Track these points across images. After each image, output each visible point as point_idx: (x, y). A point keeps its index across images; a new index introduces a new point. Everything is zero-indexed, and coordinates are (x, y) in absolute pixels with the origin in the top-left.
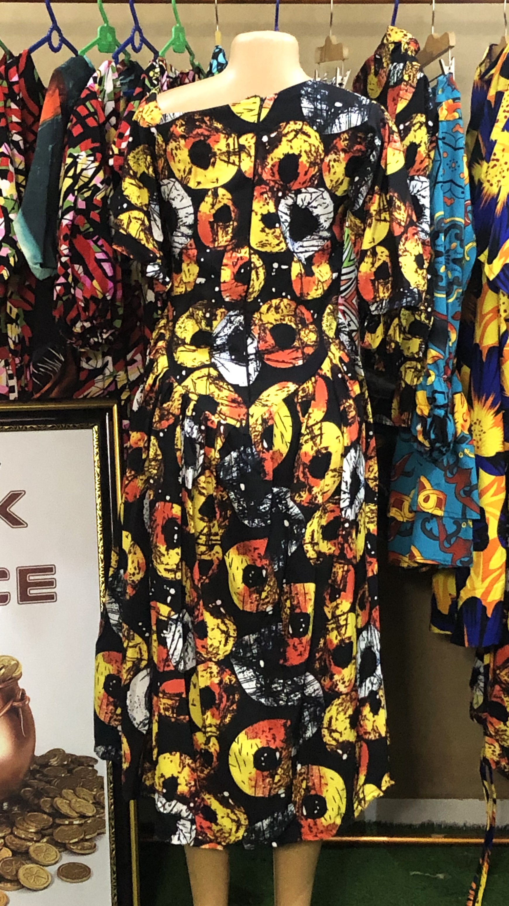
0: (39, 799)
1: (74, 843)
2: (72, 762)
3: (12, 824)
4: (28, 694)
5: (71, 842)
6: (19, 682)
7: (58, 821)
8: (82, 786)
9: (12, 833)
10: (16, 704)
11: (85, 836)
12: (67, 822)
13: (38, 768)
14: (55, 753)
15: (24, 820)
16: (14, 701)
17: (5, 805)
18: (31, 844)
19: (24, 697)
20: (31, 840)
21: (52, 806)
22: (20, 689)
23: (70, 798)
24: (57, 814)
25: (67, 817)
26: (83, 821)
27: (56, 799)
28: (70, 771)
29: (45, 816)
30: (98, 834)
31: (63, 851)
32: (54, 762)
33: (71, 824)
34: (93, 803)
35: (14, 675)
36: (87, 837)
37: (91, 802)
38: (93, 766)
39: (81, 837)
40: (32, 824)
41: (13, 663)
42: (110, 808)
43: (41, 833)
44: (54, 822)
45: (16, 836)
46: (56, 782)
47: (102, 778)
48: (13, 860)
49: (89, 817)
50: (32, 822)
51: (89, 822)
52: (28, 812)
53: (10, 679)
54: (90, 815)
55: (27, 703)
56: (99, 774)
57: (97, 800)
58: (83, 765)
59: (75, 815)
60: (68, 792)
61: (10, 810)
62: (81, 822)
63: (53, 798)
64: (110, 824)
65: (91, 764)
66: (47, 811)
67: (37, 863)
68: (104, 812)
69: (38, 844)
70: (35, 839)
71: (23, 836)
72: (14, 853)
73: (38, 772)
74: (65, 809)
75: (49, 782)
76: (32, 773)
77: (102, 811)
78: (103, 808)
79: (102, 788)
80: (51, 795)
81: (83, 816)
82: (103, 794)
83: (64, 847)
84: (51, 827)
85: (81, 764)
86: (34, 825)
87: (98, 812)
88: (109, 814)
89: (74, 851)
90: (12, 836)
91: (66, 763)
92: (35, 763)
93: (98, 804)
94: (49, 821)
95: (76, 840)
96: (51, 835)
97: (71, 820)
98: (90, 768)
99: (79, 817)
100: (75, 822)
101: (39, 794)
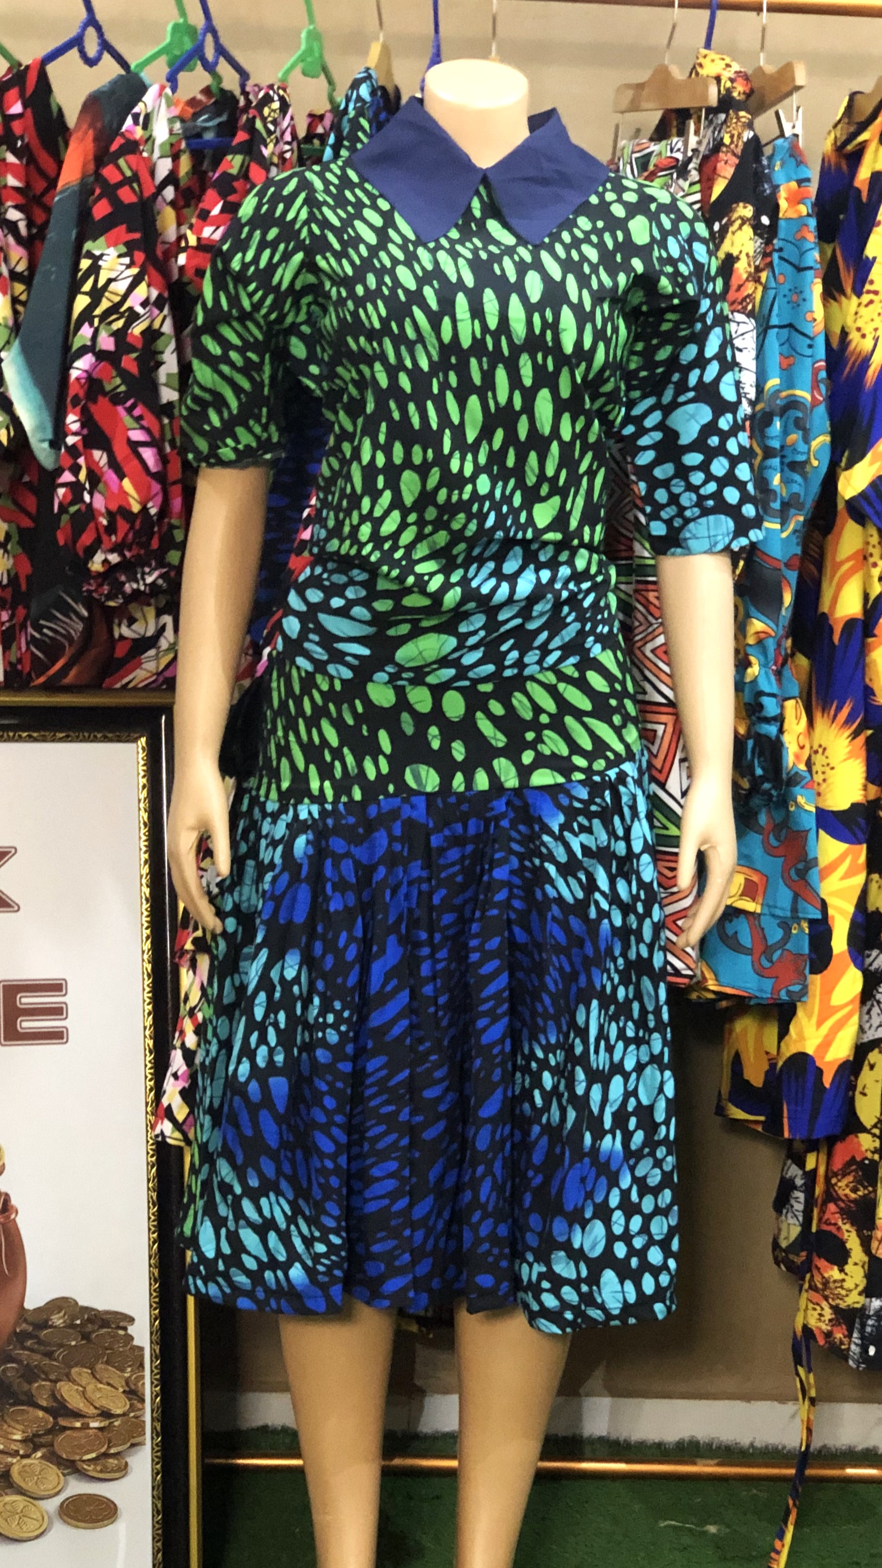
0: (30, 1383)
1: (89, 1460)
2: (89, 1320)
4: (14, 1201)
5: (85, 1458)
7: (63, 1422)
8: (107, 1363)
11: (109, 1447)
12: (78, 1425)
13: (30, 1329)
14: (61, 1304)
15: (2, 1416)
18: (15, 1461)
20: (16, 1454)
21: (53, 1396)
23: (84, 1383)
24: (60, 1409)
25: (77, 1415)
26: (105, 1423)
27: (58, 1385)
28: (86, 1336)
29: (41, 1414)
30: (133, 1445)
31: (69, 1474)
32: (58, 1320)
33: (85, 1427)
34: (124, 1392)
36: (112, 1451)
37: (121, 1390)
38: (125, 1329)
39: (103, 1450)
40: (18, 1426)
42: (153, 1402)
43: (33, 1442)
44: (56, 1423)
46: (60, 1353)
47: (141, 1349)
49: (119, 1416)
50: (17, 1422)
51: (116, 1424)
52: (12, 1405)
54: (118, 1412)
55: (13, 1216)
56: (136, 1342)
57: (133, 1387)
58: (109, 1327)
59: (92, 1411)
60: (81, 1373)
62: (102, 1425)
63: (55, 1382)
64: (153, 1428)
65: (122, 1324)
66: (44, 1404)
67: (21, 1492)
68: (143, 1408)
69: (26, 1461)
70: (21, 1452)
71: (1, 1447)
73: (30, 1336)
74: (75, 1401)
75: (49, 1355)
76: (20, 1338)
77: (139, 1406)
78: (143, 1401)
79: (142, 1365)
80: (52, 1377)
81: (106, 1414)
82: (143, 1377)
83: (71, 1467)
84: (49, 1432)
85: (105, 1324)
86: (21, 1427)
87: (132, 1408)
88: (152, 1411)
89: (90, 1474)
91: (78, 1322)
92: (25, 1321)
93: (133, 1394)
94: (47, 1422)
95: (93, 1455)
96: (52, 1445)
97: (86, 1420)
98: (121, 1332)
99: (99, 1415)
100: (92, 1425)
101: (30, 1374)
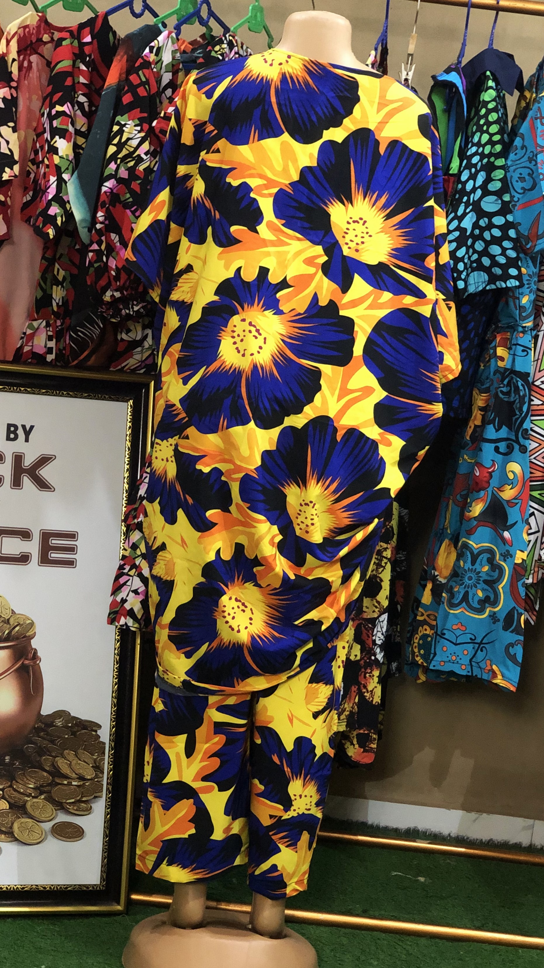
0: (41, 756)
1: (70, 803)
2: (76, 725)
3: (12, 778)
4: (39, 654)
5: (68, 801)
6: (32, 641)
7: (58, 780)
8: (84, 750)
9: (11, 786)
10: (27, 662)
11: (82, 797)
12: (65, 782)
13: (43, 726)
14: (61, 714)
15: (24, 773)
16: (27, 659)
17: (7, 759)
18: (29, 799)
19: (35, 657)
20: (29, 795)
21: (53, 765)
22: (32, 649)
23: (70, 759)
24: (56, 773)
25: (66, 777)
26: (82, 783)
27: (57, 759)
28: (74, 733)
29: (45, 774)
30: (96, 797)
31: (58, 810)
32: (59, 723)
33: (70, 784)
34: (92, 767)
35: (28, 634)
36: (83, 799)
37: (91, 765)
38: (96, 731)
39: (78, 798)
41: (28, 622)
42: (108, 774)
43: (39, 790)
44: (53, 781)
45: (15, 790)
46: (59, 741)
47: (104, 744)
48: (9, 812)
49: (89, 780)
50: (32, 777)
51: (87, 784)
52: (30, 768)
53: (23, 638)
54: (89, 778)
55: (38, 662)
56: (101, 740)
57: (98, 764)
58: (88, 730)
59: (74, 775)
60: (70, 754)
61: (11, 764)
62: (79, 784)
63: (55, 757)
64: (107, 789)
65: (94, 728)
66: (48, 769)
67: (31, 817)
68: (103, 777)
69: (35, 800)
70: (33, 795)
71: (22, 791)
72: (11, 806)
73: (43, 730)
74: (65, 769)
75: (52, 742)
76: (37, 731)
77: (101, 775)
78: (103, 773)
79: (104, 753)
80: (53, 754)
81: (81, 778)
82: (104, 759)
83: (61, 806)
84: (49, 785)
85: (85, 728)
86: (33, 781)
87: (96, 776)
88: (108, 779)
89: (70, 810)
90: (11, 789)
91: (70, 725)
92: (41, 721)
93: (98, 768)
94: (48, 779)
95: (73, 800)
96: (49, 792)
97: (70, 780)
98: (94, 733)
99: (77, 778)
100: (74, 783)
101: (41, 752)
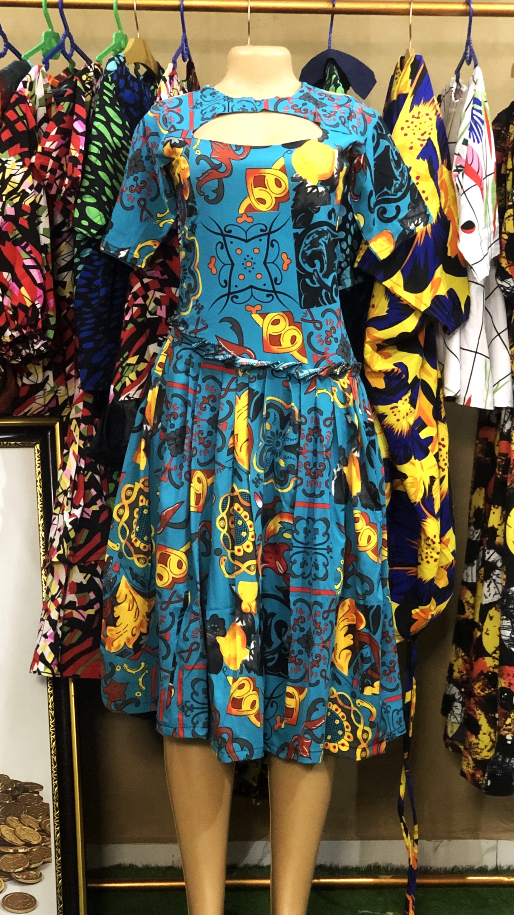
1: (18, 872)
2: (17, 788)
7: (3, 850)
8: (28, 813)
11: (30, 864)
12: (11, 851)
23: (14, 825)
24: (1, 842)
25: (11, 845)
26: (28, 850)
28: (15, 798)
30: (44, 863)
31: (8, 881)
33: (16, 852)
34: (38, 831)
36: (32, 867)
38: (38, 793)
39: (27, 866)
42: (55, 837)
47: (48, 805)
49: (35, 845)
51: (34, 850)
54: (35, 843)
56: (44, 801)
57: (43, 828)
58: (28, 792)
59: (20, 842)
60: (13, 820)
64: (56, 852)
65: (36, 790)
68: (50, 841)
74: (9, 837)
77: (48, 839)
78: (49, 836)
79: (48, 815)
81: (28, 844)
82: (49, 822)
83: (9, 877)
85: (26, 790)
87: (43, 840)
88: (55, 841)
89: (19, 880)
91: (10, 789)
93: (44, 832)
95: (21, 869)
97: (17, 848)
98: (36, 795)
99: (24, 845)
100: (20, 851)
